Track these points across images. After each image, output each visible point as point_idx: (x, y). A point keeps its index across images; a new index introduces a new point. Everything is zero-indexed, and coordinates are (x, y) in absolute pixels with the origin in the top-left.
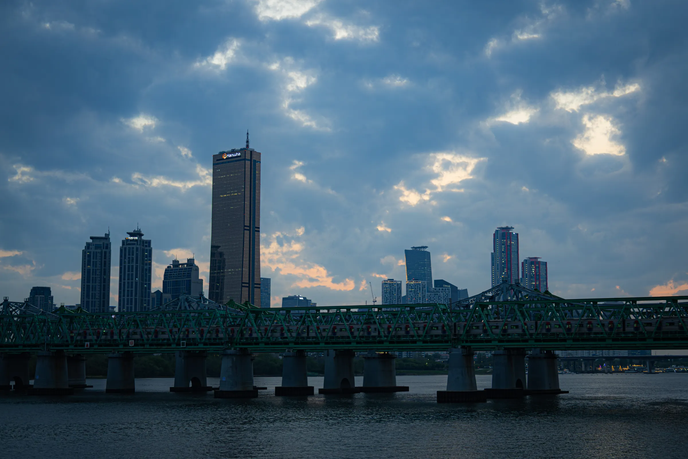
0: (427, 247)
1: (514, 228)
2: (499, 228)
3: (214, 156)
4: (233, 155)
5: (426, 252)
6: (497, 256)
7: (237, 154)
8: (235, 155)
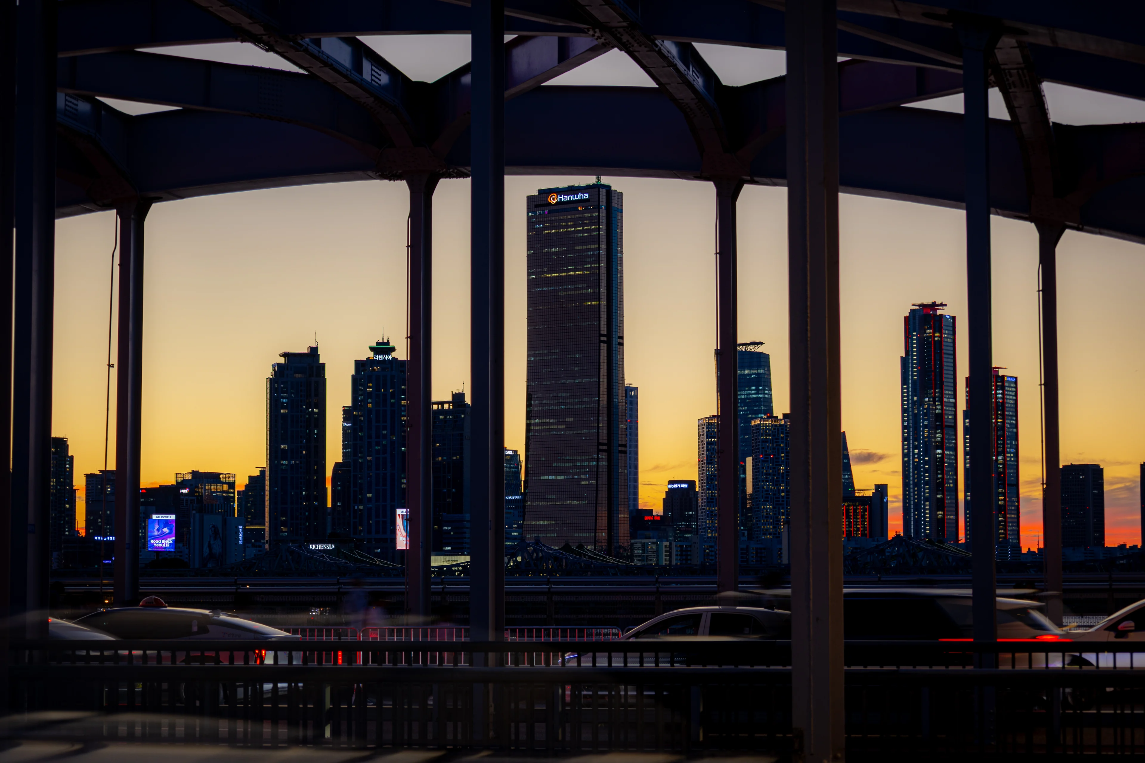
0: (762, 343)
1: (945, 305)
2: (919, 305)
3: (530, 199)
4: (572, 198)
5: (760, 354)
6: (913, 364)
7: (581, 196)
8: (577, 197)
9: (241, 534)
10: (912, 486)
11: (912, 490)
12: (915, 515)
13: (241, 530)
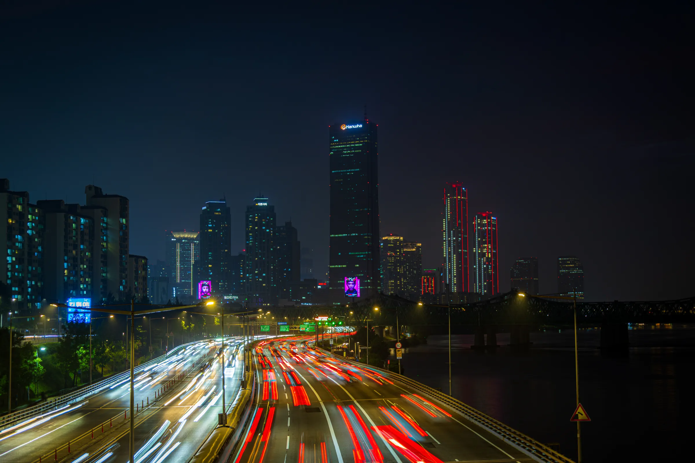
4: (353, 127)
6: (448, 211)
7: (358, 126)
8: (356, 126)
9: (174, 291)
10: (447, 263)
11: (447, 265)
12: (449, 276)
13: (174, 290)
